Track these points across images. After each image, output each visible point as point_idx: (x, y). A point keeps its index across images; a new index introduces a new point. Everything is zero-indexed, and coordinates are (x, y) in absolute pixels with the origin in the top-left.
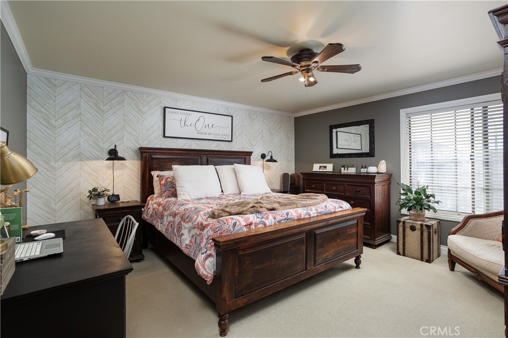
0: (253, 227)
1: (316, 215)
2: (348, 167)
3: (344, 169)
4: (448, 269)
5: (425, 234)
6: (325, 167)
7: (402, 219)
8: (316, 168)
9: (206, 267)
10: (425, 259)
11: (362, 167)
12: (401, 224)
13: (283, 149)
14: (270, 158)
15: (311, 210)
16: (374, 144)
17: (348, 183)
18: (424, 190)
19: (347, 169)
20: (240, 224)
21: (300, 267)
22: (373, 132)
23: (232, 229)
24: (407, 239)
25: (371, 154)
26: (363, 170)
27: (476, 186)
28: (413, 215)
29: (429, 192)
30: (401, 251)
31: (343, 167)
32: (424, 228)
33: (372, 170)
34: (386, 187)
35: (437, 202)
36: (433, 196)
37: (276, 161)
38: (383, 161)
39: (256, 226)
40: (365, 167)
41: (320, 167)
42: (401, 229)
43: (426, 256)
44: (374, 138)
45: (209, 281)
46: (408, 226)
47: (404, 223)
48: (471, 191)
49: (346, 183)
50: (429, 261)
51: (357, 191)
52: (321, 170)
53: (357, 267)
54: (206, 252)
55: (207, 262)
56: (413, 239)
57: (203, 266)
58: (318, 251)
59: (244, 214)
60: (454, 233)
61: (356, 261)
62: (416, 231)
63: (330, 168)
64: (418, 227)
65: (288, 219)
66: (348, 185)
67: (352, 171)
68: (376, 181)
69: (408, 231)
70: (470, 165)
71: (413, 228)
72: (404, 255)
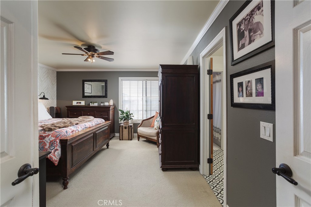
0: (74, 132)
1: (95, 125)
2: (94, 103)
3: (92, 104)
4: (137, 140)
5: (130, 129)
6: (80, 103)
7: (121, 125)
8: (75, 103)
9: (56, 156)
10: (130, 139)
11: (101, 103)
12: (121, 127)
13: (49, 91)
14: (43, 97)
15: (93, 123)
16: (107, 92)
17: (97, 111)
18: (129, 112)
19: (94, 104)
20: (69, 131)
21: (92, 149)
22: (107, 86)
23: (66, 135)
24: (123, 133)
25: (105, 96)
26: (102, 104)
27: (144, 109)
28: (125, 122)
29: (131, 113)
30: (121, 139)
31: (91, 102)
32: (130, 127)
33: (107, 104)
34: (113, 112)
35: (133, 116)
36: (132, 114)
37: (47, 99)
38: (112, 100)
39: (75, 132)
40: (103, 103)
41: (77, 103)
42: (121, 129)
43: (130, 138)
44: (107, 89)
45: (56, 163)
46: (124, 127)
47: (122, 126)
48: (142, 111)
49: (95, 111)
50: (131, 140)
51: (101, 114)
52: (78, 105)
53: (108, 148)
54: (54, 149)
55: (56, 153)
56: (126, 132)
57: (54, 156)
58: (97, 141)
59: (68, 127)
60: (139, 127)
61: (107, 146)
62: (127, 129)
63: (83, 103)
64: (127, 127)
65: (86, 128)
66: (97, 112)
67: (96, 104)
68: (110, 109)
69: (124, 129)
70: (142, 102)
71: (126, 128)
72: (122, 140)
